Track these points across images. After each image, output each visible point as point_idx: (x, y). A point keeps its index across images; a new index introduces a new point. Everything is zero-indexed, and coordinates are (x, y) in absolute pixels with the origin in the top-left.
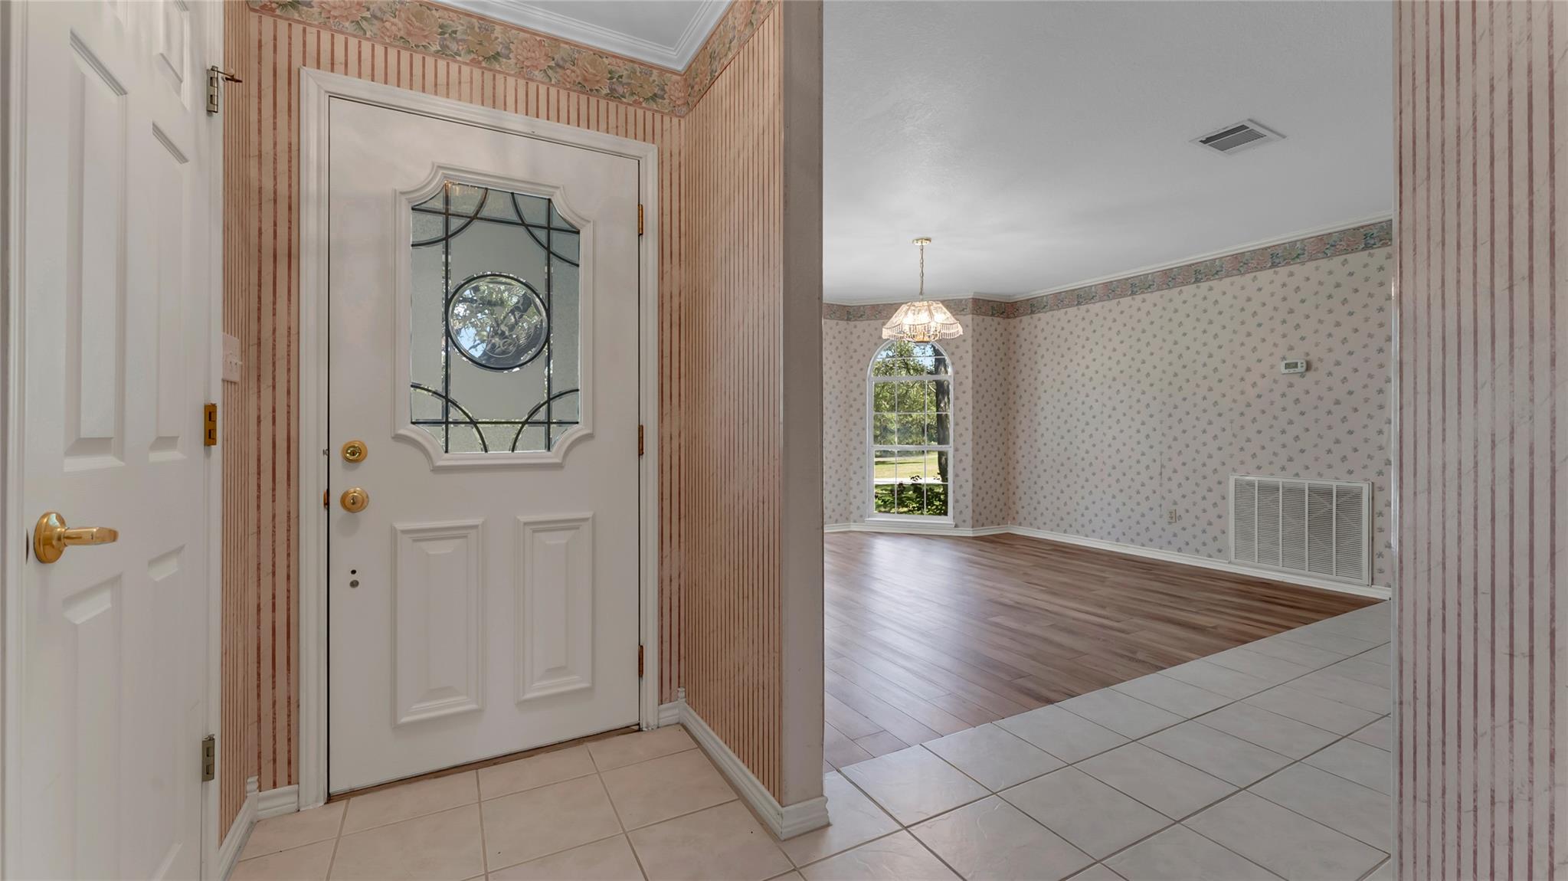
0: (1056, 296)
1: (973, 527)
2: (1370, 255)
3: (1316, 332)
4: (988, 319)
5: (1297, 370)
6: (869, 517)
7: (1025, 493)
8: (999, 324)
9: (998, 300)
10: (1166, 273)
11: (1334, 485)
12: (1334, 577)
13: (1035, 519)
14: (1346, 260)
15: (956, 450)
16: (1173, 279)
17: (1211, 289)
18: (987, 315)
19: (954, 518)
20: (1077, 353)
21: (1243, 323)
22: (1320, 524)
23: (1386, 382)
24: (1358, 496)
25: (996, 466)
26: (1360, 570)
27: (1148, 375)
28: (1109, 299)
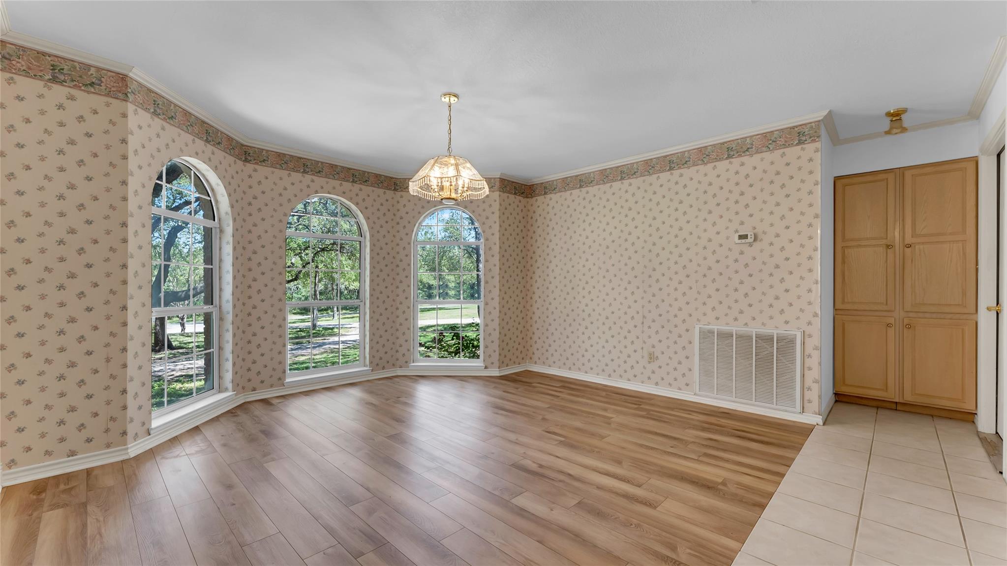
0: (563, 181)
1: (499, 368)
2: (803, 149)
3: (761, 210)
4: (512, 197)
5: (747, 241)
6: (413, 362)
7: (539, 338)
8: (520, 202)
9: (520, 182)
10: (647, 163)
11: (775, 332)
12: (774, 406)
13: (547, 359)
14: (784, 153)
15: (486, 304)
16: (653, 167)
17: (681, 175)
18: (511, 193)
19: (484, 361)
20: (579, 226)
21: (737, 184)
22: (764, 364)
23: (815, 250)
24: (792, 341)
25: (517, 316)
26: (794, 401)
27: (633, 244)
28: (604, 183)
